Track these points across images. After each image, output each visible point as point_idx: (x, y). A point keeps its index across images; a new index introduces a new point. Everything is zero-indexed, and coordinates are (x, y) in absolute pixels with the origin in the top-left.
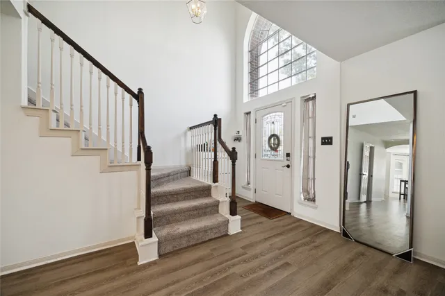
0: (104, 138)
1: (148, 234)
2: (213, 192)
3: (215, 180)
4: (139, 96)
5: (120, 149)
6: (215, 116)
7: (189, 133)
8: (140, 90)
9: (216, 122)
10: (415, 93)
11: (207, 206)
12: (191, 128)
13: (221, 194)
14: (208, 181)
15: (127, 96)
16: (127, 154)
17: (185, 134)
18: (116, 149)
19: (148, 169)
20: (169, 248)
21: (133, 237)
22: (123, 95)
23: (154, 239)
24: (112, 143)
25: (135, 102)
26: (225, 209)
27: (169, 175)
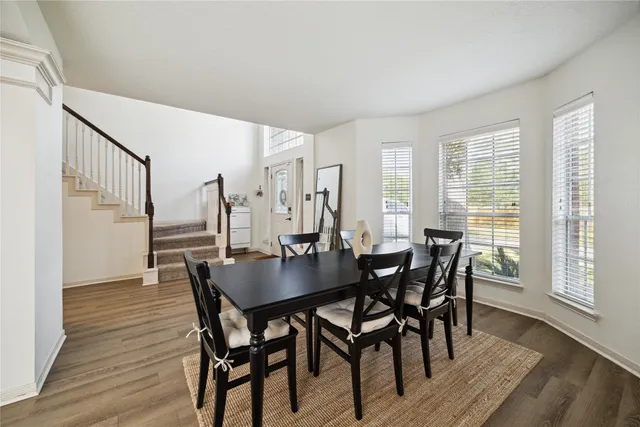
0: (117, 195)
1: (151, 265)
2: (217, 240)
3: (219, 232)
4: (146, 162)
5: (130, 203)
6: (220, 175)
7: (205, 188)
8: (148, 158)
9: (220, 180)
10: (341, 166)
11: (210, 251)
12: (206, 184)
13: (221, 243)
14: (215, 232)
15: (136, 162)
16: (136, 207)
17: (200, 189)
18: (127, 204)
19: (151, 219)
20: (168, 278)
21: (141, 274)
22: (133, 162)
23: (156, 269)
24: (123, 199)
25: (143, 167)
26: (222, 253)
27: (178, 227)
